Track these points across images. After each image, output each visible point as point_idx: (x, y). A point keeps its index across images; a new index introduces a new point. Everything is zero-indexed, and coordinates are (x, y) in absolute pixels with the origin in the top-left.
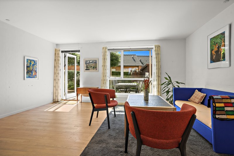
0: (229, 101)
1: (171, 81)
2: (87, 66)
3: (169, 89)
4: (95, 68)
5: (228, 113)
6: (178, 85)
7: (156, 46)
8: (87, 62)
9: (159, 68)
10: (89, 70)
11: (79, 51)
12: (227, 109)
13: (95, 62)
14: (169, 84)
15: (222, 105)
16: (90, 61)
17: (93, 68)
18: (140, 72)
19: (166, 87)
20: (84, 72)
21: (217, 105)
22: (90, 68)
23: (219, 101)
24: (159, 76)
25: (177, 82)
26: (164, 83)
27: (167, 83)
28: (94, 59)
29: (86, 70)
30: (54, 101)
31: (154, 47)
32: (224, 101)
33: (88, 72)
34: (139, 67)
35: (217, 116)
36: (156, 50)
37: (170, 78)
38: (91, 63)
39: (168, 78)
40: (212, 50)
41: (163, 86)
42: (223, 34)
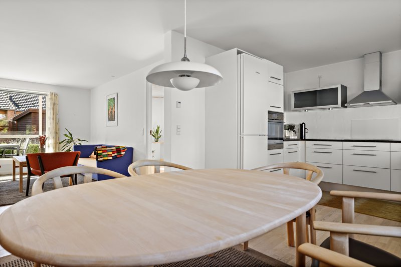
0: (105, 149)
1: (72, 138)
3: (70, 148)
5: (104, 156)
6: (80, 142)
7: (52, 94)
9: (57, 122)
12: (104, 154)
14: (70, 142)
15: (101, 152)
18: (13, 123)
19: (66, 146)
21: (99, 152)
23: (100, 149)
24: (56, 133)
25: (79, 140)
26: (63, 141)
27: (67, 141)
31: (48, 93)
32: (103, 149)
34: (8, 112)
35: (99, 159)
36: (51, 99)
37: (71, 134)
39: (69, 135)
40: (109, 110)
41: (63, 144)
42: (114, 99)
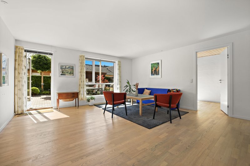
2: (62, 71)
4: (72, 73)
8: (63, 67)
10: (65, 75)
11: (52, 54)
13: (72, 68)
16: (66, 66)
17: (70, 73)
20: (59, 77)
22: (66, 74)
26: (125, 86)
28: (70, 65)
29: (61, 75)
30: (16, 113)
31: (116, 61)
33: (63, 78)
36: (118, 64)
38: (67, 68)
40: (152, 69)
42: (158, 63)
